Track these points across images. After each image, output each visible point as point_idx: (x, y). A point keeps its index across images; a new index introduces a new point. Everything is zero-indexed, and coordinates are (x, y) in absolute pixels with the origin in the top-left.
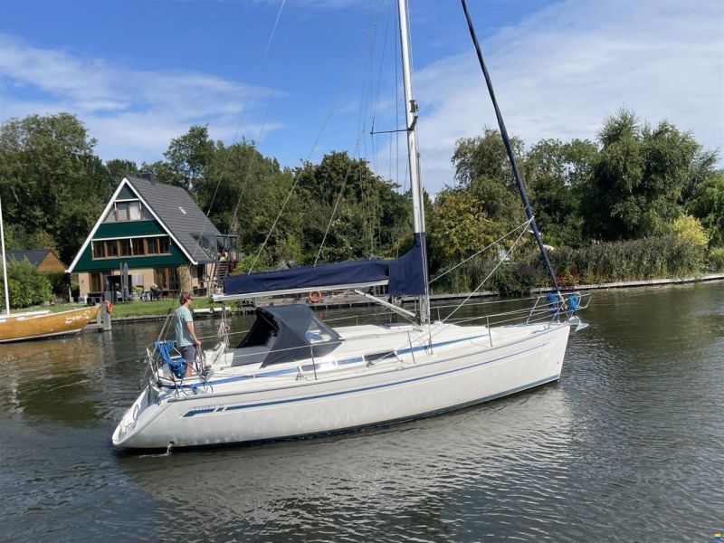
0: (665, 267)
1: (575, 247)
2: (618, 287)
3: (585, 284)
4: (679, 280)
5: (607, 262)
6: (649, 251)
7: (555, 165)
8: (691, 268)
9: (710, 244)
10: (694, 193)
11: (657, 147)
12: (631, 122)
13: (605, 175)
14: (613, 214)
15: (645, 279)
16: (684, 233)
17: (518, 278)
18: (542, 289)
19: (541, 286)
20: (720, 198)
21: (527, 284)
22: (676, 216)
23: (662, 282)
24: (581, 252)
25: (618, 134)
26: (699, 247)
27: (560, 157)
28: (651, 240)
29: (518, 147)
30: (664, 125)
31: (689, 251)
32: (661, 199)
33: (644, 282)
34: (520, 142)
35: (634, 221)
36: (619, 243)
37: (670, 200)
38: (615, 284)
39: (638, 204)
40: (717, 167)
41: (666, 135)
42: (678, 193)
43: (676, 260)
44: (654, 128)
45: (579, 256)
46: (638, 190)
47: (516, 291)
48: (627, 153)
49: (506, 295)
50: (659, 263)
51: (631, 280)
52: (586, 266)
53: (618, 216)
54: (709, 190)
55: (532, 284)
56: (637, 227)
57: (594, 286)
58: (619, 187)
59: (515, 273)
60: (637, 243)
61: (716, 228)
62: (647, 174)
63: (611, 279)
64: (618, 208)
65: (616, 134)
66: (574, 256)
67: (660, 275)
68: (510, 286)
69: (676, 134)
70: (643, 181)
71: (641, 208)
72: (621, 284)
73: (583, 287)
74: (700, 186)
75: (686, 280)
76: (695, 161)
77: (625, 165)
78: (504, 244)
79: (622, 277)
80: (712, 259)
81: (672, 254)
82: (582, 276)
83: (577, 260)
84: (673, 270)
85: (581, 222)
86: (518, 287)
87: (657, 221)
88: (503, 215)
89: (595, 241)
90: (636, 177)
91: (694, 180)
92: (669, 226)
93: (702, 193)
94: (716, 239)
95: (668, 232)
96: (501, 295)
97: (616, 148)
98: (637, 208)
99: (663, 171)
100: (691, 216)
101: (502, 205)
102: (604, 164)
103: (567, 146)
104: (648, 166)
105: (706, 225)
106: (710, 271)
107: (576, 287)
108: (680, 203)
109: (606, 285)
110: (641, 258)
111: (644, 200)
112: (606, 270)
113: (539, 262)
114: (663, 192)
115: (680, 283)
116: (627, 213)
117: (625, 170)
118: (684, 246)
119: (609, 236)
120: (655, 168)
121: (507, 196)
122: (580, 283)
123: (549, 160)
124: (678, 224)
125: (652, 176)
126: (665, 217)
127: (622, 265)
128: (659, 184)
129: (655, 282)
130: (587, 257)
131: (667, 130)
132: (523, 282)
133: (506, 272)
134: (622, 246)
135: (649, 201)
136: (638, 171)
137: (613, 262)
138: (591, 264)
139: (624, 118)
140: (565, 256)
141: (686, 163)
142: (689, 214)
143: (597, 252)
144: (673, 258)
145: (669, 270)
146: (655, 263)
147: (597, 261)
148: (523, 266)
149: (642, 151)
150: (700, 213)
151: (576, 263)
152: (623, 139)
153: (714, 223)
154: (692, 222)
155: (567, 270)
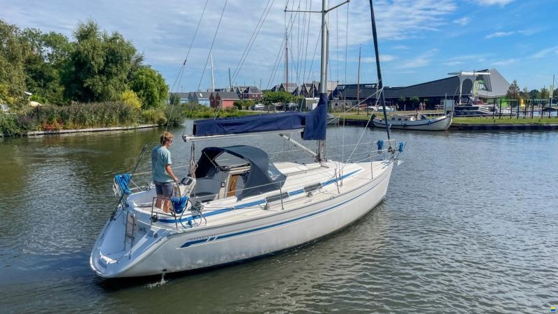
0: (118, 120)
1: (59, 105)
2: (89, 131)
3: (67, 129)
4: (126, 128)
5: (82, 116)
6: (109, 110)
7: (37, 47)
8: (132, 121)
9: (143, 107)
10: (132, 77)
11: (113, 47)
12: (96, 29)
13: (79, 60)
14: (85, 85)
15: (106, 126)
16: (128, 100)
17: (18, 124)
18: (37, 132)
19: (36, 130)
20: (146, 82)
21: (25, 129)
22: (123, 90)
23: (116, 129)
24: (65, 108)
25: (87, 35)
26: (136, 109)
27: (40, 41)
28: (109, 103)
29: (16, 32)
30: (116, 34)
31: (131, 111)
32: (115, 80)
33: (106, 129)
34: (17, 29)
35: (99, 91)
36: (89, 105)
37: (121, 81)
38: (88, 130)
39: (101, 81)
40: (144, 63)
41: (118, 41)
42: (125, 77)
43: (124, 116)
44: (110, 35)
45: (62, 111)
46: (101, 72)
47: (17, 134)
48: (94, 48)
49: (9, 136)
50: (114, 118)
51: (98, 127)
52: (68, 118)
53: (88, 87)
54: (140, 76)
55: (28, 129)
56: (100, 94)
57: (74, 131)
58: (89, 69)
59: (15, 121)
60: (101, 105)
61: (144, 98)
62: (107, 62)
63: (84, 126)
64: (88, 82)
65: (86, 34)
66: (60, 111)
67: (115, 125)
68: (12, 130)
69: (123, 41)
70: (104, 67)
71: (103, 83)
72: (91, 129)
73: (66, 131)
74: (135, 73)
75: (130, 128)
76: (133, 59)
77: (93, 56)
78: (5, 100)
79: (92, 125)
80: (143, 116)
81: (122, 112)
82: (65, 124)
83: (61, 114)
84: (122, 122)
85: (62, 89)
86: (18, 131)
87: (113, 91)
88: (5, 79)
89: (73, 102)
90: (100, 64)
91: (132, 69)
92: (120, 95)
93: (136, 78)
94: (144, 105)
95: (119, 99)
96: (5, 136)
97: (87, 44)
98: (101, 83)
99: (116, 62)
100: (132, 91)
101: (4, 72)
102: (78, 53)
103: (46, 36)
104: (107, 57)
105: (139, 96)
106: (142, 123)
107: (61, 131)
108: (126, 82)
109: (81, 130)
110: (103, 113)
111: (105, 79)
112: (81, 121)
113: (33, 115)
114: (116, 75)
115: (126, 130)
116: (95, 85)
117: (93, 59)
118: (128, 108)
119: (82, 99)
120: (112, 59)
121: (8, 66)
122: (64, 129)
123: (33, 43)
124: (125, 95)
125: (110, 65)
126: (116, 90)
127: (92, 118)
128: (114, 70)
129: (112, 128)
130: (68, 111)
131: (118, 38)
132: (22, 127)
133: (8, 120)
134: (93, 106)
135: (108, 78)
136: (101, 60)
137: (86, 115)
138: (71, 117)
139: (92, 25)
140: (53, 110)
141: (129, 59)
142: (131, 89)
143: (75, 109)
144: (123, 115)
145: (120, 122)
146: (111, 117)
147: (75, 115)
148: (21, 116)
149: (104, 48)
150: (136, 89)
151: (61, 115)
152: (92, 39)
153: (143, 96)
154: (132, 94)
155: (55, 120)
